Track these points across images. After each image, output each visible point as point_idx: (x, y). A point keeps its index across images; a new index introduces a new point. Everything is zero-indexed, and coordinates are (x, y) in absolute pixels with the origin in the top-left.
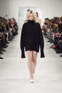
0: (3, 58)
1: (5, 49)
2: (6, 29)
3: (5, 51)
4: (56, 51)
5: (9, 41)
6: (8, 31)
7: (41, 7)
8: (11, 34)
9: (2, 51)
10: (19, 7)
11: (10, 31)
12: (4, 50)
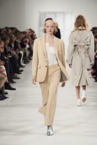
0: (15, 89)
1: (18, 76)
2: (19, 46)
3: (19, 78)
4: (95, 78)
5: (24, 63)
6: (24, 49)
7: (72, 13)
8: (28, 53)
9: (14, 78)
10: (39, 13)
11: (26, 48)
12: (16, 77)
